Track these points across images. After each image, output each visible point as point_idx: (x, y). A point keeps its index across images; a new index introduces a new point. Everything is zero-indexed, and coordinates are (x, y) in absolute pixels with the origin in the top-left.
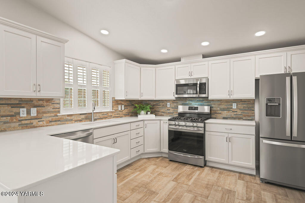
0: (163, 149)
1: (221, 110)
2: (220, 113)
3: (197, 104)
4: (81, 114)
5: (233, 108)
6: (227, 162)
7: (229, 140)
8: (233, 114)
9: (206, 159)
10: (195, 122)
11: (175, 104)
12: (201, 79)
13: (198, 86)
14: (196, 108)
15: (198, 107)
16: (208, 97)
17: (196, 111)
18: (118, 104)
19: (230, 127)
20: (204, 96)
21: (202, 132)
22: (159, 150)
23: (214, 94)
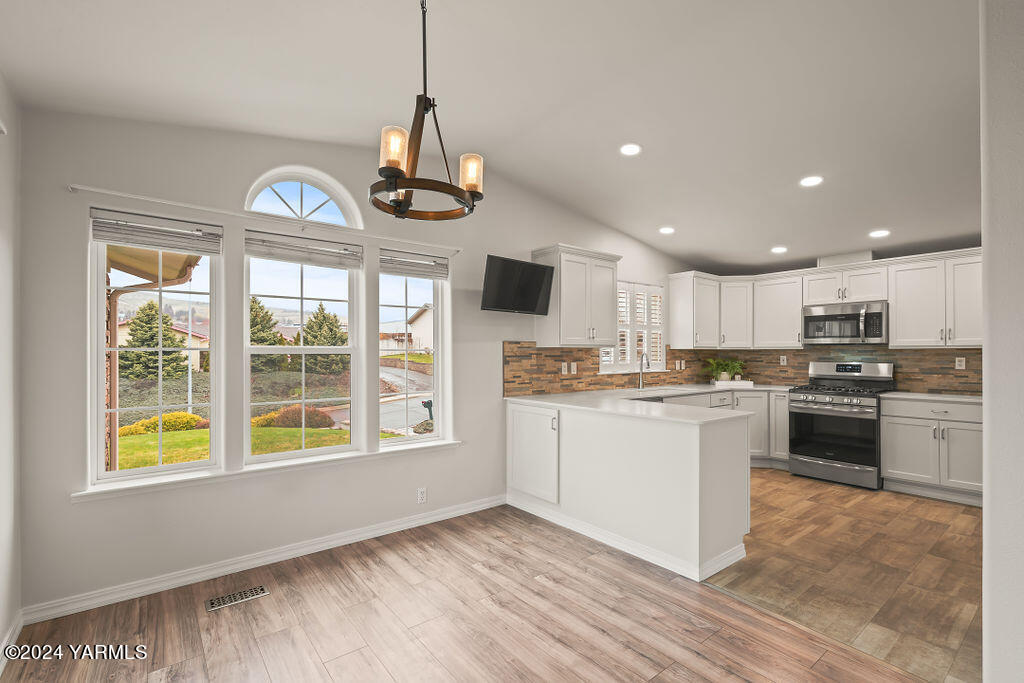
0: (776, 450)
1: (923, 372)
2: (921, 380)
3: (860, 358)
4: (623, 375)
5: (957, 367)
6: (936, 482)
7: (940, 435)
8: (955, 383)
9: (883, 474)
10: (853, 396)
11: (801, 360)
12: (869, 304)
13: (862, 319)
14: (857, 369)
15: (860, 366)
16: (887, 344)
17: (857, 374)
18: (676, 358)
19: (946, 407)
20: (876, 340)
21: (874, 417)
22: (765, 454)
23: (902, 335)
